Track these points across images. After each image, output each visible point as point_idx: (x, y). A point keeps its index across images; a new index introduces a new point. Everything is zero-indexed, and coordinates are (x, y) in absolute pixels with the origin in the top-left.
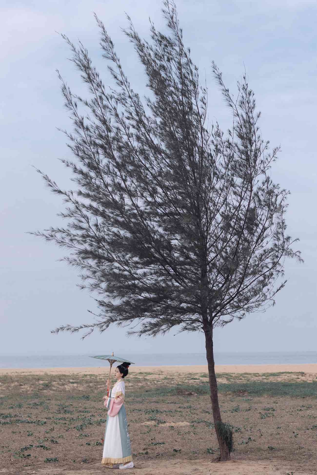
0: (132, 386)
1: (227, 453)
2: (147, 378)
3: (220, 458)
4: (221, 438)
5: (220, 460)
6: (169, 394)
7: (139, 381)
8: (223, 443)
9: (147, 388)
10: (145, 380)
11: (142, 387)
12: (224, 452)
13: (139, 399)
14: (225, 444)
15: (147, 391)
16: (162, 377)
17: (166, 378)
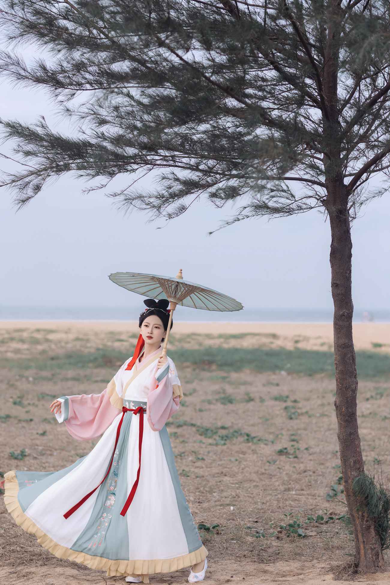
0: (28, 349)
1: (378, 552)
2: (51, 337)
3: (357, 566)
4: (363, 516)
5: (356, 572)
6: (91, 365)
7: (37, 342)
8: (369, 528)
9: (51, 354)
10: (47, 340)
11: (43, 352)
12: (369, 551)
13: (44, 374)
14: (372, 531)
15: (52, 359)
16: (71, 336)
17: (77, 339)
